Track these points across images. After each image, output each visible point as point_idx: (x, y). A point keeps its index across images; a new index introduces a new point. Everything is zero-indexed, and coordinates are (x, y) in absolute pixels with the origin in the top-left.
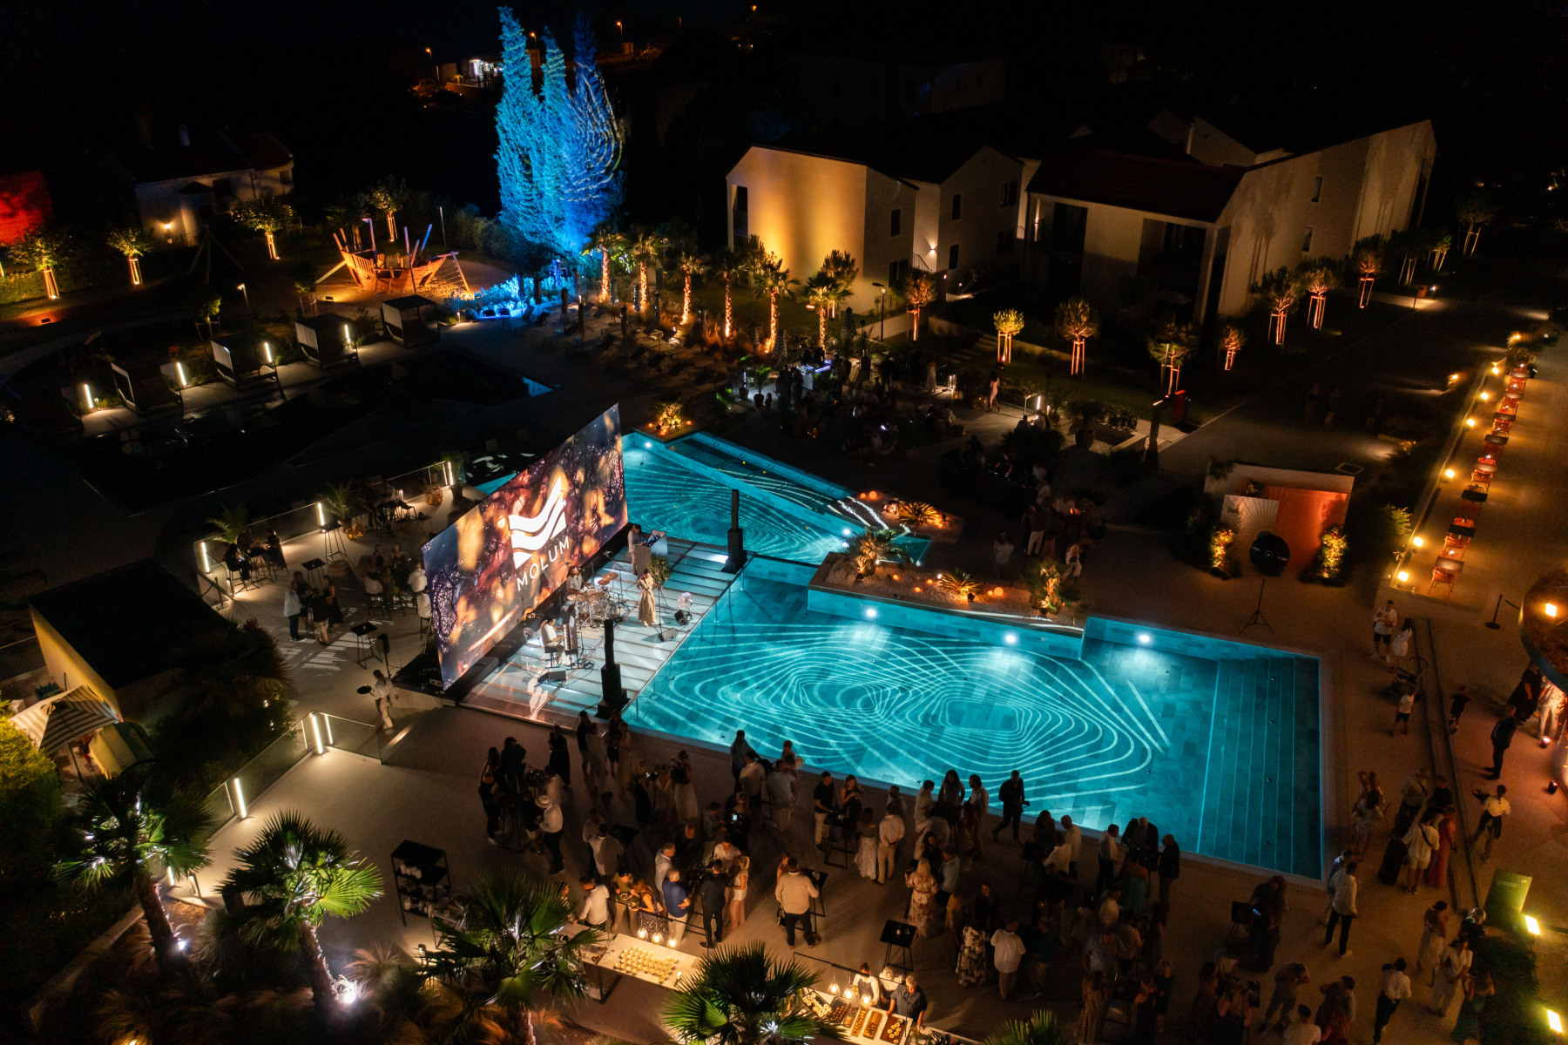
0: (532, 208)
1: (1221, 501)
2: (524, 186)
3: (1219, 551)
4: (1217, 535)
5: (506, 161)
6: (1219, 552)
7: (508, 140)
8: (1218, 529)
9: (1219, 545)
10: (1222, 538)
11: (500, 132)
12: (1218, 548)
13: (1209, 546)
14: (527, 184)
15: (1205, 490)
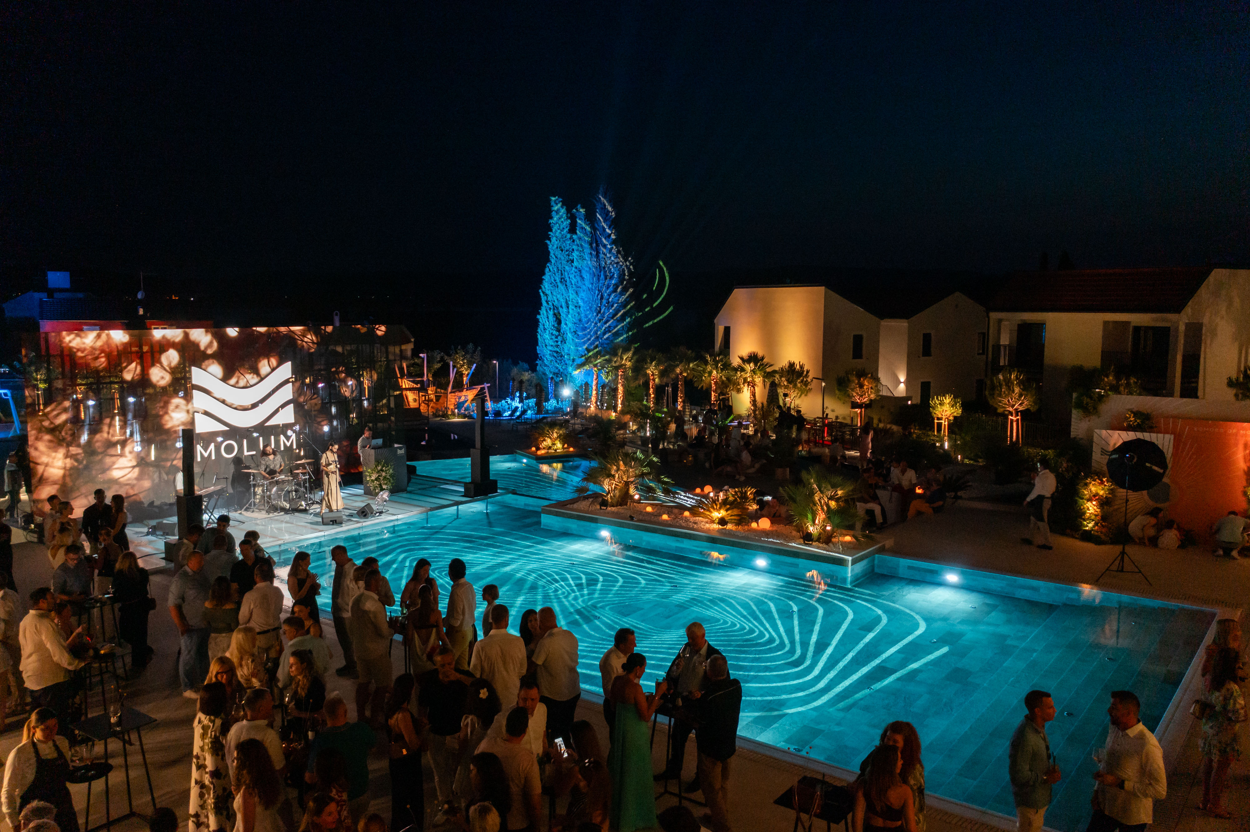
0: (557, 352)
1: (1091, 441)
2: (552, 334)
3: (1091, 508)
4: (1086, 485)
5: (545, 319)
6: (1092, 511)
7: (547, 302)
8: (1086, 477)
9: (1090, 500)
10: (1093, 489)
11: (542, 294)
12: (1089, 504)
13: (1076, 502)
14: (554, 332)
15: (1073, 434)
